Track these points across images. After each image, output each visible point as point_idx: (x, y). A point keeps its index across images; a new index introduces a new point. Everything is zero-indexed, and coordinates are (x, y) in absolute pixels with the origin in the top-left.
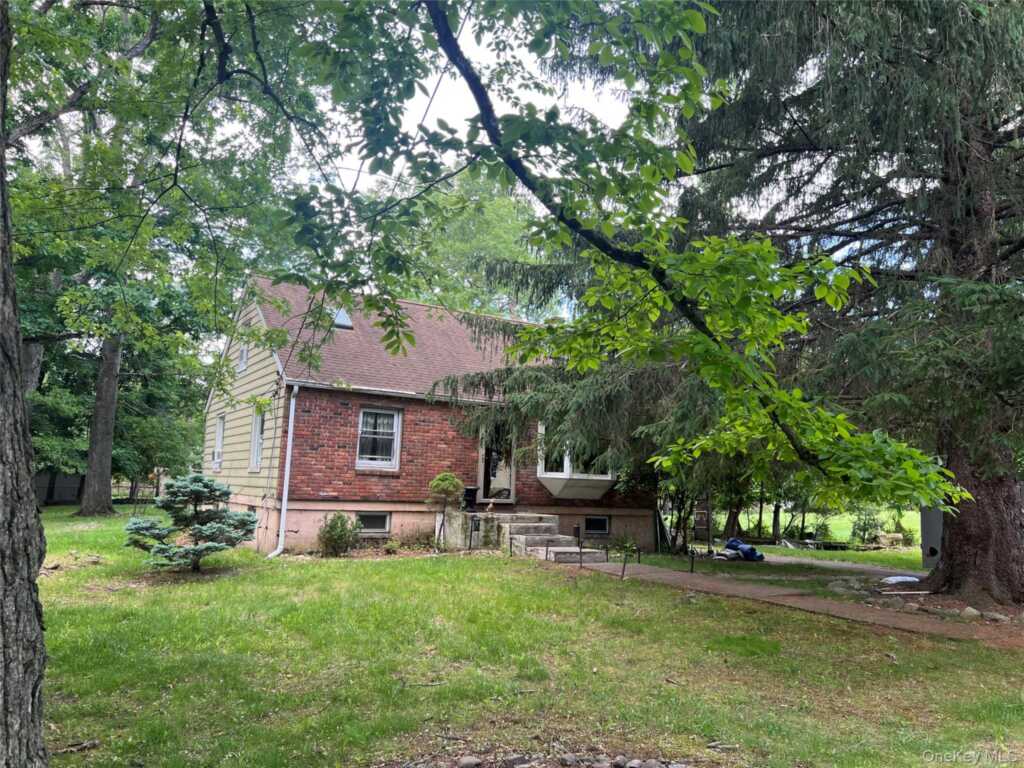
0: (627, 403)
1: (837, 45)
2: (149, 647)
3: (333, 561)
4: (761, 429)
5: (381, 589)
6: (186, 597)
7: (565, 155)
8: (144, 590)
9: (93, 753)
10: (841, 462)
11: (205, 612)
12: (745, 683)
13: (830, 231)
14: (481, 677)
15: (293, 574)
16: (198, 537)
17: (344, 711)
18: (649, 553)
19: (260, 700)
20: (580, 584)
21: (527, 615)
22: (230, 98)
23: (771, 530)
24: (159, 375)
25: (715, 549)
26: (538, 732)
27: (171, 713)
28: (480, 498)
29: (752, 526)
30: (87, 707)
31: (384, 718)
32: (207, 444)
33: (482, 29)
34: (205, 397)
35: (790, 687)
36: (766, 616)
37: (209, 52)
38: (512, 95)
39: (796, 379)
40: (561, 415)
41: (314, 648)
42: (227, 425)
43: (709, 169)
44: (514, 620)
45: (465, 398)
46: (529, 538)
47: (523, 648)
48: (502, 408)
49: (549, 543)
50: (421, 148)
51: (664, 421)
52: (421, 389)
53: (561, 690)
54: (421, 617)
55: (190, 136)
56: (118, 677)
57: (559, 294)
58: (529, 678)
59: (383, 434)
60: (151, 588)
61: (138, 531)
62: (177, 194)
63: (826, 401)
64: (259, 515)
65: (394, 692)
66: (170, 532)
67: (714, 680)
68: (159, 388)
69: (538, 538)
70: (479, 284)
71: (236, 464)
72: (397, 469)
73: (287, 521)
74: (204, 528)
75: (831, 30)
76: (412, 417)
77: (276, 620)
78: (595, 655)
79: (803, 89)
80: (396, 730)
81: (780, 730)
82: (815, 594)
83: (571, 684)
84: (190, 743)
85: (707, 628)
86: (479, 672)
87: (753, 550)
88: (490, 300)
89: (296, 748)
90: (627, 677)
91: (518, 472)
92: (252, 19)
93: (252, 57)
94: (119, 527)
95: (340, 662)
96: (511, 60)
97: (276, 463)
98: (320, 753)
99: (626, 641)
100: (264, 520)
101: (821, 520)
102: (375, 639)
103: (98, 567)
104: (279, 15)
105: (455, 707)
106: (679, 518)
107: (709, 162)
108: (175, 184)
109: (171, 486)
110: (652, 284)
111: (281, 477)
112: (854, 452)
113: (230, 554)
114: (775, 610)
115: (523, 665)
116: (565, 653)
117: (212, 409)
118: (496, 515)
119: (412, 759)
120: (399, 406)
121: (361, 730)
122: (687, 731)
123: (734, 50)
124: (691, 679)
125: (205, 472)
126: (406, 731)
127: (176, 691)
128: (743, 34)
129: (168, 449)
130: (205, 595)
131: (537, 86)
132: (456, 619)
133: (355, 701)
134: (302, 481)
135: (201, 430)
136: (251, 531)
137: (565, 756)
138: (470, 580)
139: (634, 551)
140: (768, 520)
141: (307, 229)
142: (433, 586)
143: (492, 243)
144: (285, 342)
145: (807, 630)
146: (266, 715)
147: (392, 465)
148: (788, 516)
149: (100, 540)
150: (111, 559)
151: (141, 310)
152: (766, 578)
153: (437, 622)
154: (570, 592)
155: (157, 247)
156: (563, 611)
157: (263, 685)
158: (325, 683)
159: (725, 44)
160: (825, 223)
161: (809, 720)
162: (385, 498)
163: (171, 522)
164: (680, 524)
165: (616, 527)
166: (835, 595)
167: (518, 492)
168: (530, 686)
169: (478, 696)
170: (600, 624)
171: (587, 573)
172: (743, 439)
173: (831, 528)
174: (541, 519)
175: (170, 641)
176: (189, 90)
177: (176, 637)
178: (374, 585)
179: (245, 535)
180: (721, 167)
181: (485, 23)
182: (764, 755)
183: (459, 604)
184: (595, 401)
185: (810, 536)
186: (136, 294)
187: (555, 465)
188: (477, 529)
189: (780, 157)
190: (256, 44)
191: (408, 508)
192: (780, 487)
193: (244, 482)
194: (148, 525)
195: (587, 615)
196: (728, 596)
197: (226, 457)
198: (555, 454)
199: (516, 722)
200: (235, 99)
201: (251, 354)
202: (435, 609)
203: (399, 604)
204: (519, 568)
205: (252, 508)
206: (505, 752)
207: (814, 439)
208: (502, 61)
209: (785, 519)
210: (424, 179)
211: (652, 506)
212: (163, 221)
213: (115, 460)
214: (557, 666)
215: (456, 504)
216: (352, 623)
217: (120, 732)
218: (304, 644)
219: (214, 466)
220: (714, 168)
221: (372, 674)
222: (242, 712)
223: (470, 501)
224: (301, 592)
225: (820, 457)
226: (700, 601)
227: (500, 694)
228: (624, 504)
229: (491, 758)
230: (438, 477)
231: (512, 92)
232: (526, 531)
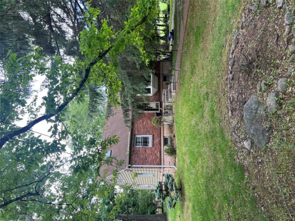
0: (130, 70)
1: (16, 8)
2: (202, 201)
3: (177, 152)
4: (137, 33)
5: (184, 138)
6: (188, 192)
7: (57, 94)
8: (187, 203)
9: (230, 214)
10: (145, 10)
11: (192, 186)
12: (208, 36)
13: (75, 10)
14: (208, 110)
15: (181, 163)
16: (172, 190)
17: (218, 148)
18: (172, 63)
19: (215, 171)
20: (181, 83)
21: (191, 97)
22: (43, 190)
23: (165, 27)
24: (127, 203)
25: (171, 43)
26: (222, 95)
27: (219, 194)
28: (159, 112)
29: (164, 33)
30: (218, 216)
31: (219, 137)
32: (146, 189)
33: (18, 118)
34: (133, 190)
35: (208, 24)
36: (189, 29)
37: (30, 198)
38: (38, 108)
39: (121, 21)
40: (134, 90)
41: (201, 156)
42: (140, 184)
43: (58, 46)
44: (192, 102)
45: (130, 117)
46: (169, 97)
47: (200, 98)
48: (133, 106)
49: (171, 92)
50: (57, 136)
51: (135, 60)
52: (128, 130)
53: (211, 88)
54: (192, 127)
55: (56, 202)
56: (210, 208)
57: (98, 90)
58: (208, 97)
59: (141, 140)
60: (186, 201)
61: (171, 206)
62: (74, 204)
63: (127, 12)
64: (165, 173)
65: (212, 134)
66: (171, 197)
67: (207, 45)
68: (130, 203)
69: (169, 95)
70: (96, 114)
71: (151, 181)
72: (151, 136)
73: (167, 165)
74: (169, 188)
75: (11, 10)
76: (137, 132)
77: (194, 167)
78: (201, 78)
79: (30, 17)
80: (223, 134)
81: (220, 27)
82: (182, 15)
83: (209, 85)
84: (227, 188)
85: (193, 47)
86: (206, 111)
87: (171, 33)
88: (101, 111)
89: (228, 160)
90: (207, 70)
91: (151, 101)
92: (19, 187)
93: (31, 186)
94: (169, 211)
95: (205, 149)
96: (27, 109)
97: (151, 169)
98: (229, 154)
99: (197, 70)
100: (167, 172)
101: (161, 12)
102: (198, 140)
103: (181, 216)
104: (17, 179)
105: (216, 118)
106: (162, 54)
107: (55, 47)
108: (71, 205)
109: (158, 198)
110: (95, 66)
111: (155, 168)
112: (142, 6)
113: (176, 181)
114: (187, 27)
115: (204, 99)
116: (201, 87)
117: (136, 188)
118: (163, 107)
119: (230, 129)
120: (133, 136)
121: (223, 143)
122: (221, 53)
123: (19, 40)
124: (207, 52)
125: (154, 189)
126: (223, 131)
127: (213, 193)
128: (14, 37)
129: (148, 199)
130: (188, 187)
131: (35, 100)
132: (192, 117)
133: (215, 145)
134: (156, 162)
135: (142, 191)
136: (170, 175)
137: (229, 87)
138: (181, 114)
139: (172, 67)
140: (162, 28)
141: (84, 168)
142: (183, 124)
143: (83, 111)
144: (116, 170)
145: (192, 18)
146: (219, 169)
147: (150, 137)
148: (160, 22)
149: (173, 216)
150: (178, 212)
151: (109, 211)
152: (178, 29)
153: (193, 123)
154: (184, 86)
155: (90, 207)
156: (189, 88)
157: (211, 170)
158: (210, 153)
159: (17, 43)
160: (72, 11)
161: (218, 18)
162: (160, 138)
163: (168, 197)
164: (164, 54)
165: (166, 72)
166: (182, 9)
167: (157, 101)
168: (210, 97)
169: (213, 111)
170: (193, 77)
171: (179, 81)
172: (140, 38)
173: (163, 9)
174: (164, 94)
175: (200, 195)
176: (42, 203)
177: (199, 193)
178: (184, 141)
179: (171, 176)
180: (57, 43)
181: (16, 117)
182: (227, 31)
183: (188, 117)
184: (130, 80)
185: (166, 16)
186: (104, 212)
187: (149, 91)
188: (167, 112)
189: (52, 24)
190: (27, 185)
191: (162, 132)
192: (152, 25)
193: (156, 178)
194: (169, 203)
195: (190, 81)
196: (184, 40)
197: (149, 183)
198: (146, 91)
199: (220, 101)
200: (44, 188)
201: (120, 179)
202: (189, 123)
203: (188, 133)
204: (178, 100)
205: (163, 175)
206: (228, 104)
207: (139, 18)
208: (28, 112)
209: (161, 23)
210: (66, 135)
211: (159, 62)
212: (82, 207)
213: (151, 213)
214: (204, 89)
215: (161, 119)
216: (194, 146)
217: (224, 207)
218: (200, 159)
219: (152, 186)
220: (57, 45)
221: (208, 140)
222: (219, 175)
223: (160, 114)
224: (186, 161)
225: (144, 16)
226: (185, 49)
227: (212, 105)
228: (159, 70)
229: (229, 108)
230: (153, 124)
231: (37, 108)
232: (167, 98)
